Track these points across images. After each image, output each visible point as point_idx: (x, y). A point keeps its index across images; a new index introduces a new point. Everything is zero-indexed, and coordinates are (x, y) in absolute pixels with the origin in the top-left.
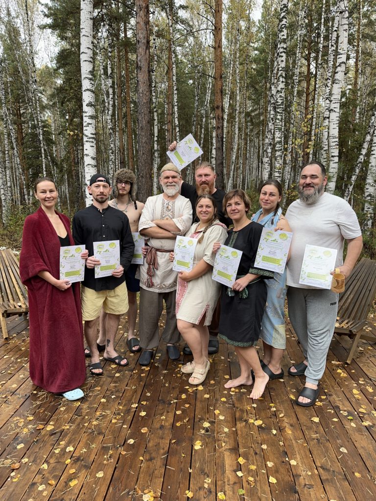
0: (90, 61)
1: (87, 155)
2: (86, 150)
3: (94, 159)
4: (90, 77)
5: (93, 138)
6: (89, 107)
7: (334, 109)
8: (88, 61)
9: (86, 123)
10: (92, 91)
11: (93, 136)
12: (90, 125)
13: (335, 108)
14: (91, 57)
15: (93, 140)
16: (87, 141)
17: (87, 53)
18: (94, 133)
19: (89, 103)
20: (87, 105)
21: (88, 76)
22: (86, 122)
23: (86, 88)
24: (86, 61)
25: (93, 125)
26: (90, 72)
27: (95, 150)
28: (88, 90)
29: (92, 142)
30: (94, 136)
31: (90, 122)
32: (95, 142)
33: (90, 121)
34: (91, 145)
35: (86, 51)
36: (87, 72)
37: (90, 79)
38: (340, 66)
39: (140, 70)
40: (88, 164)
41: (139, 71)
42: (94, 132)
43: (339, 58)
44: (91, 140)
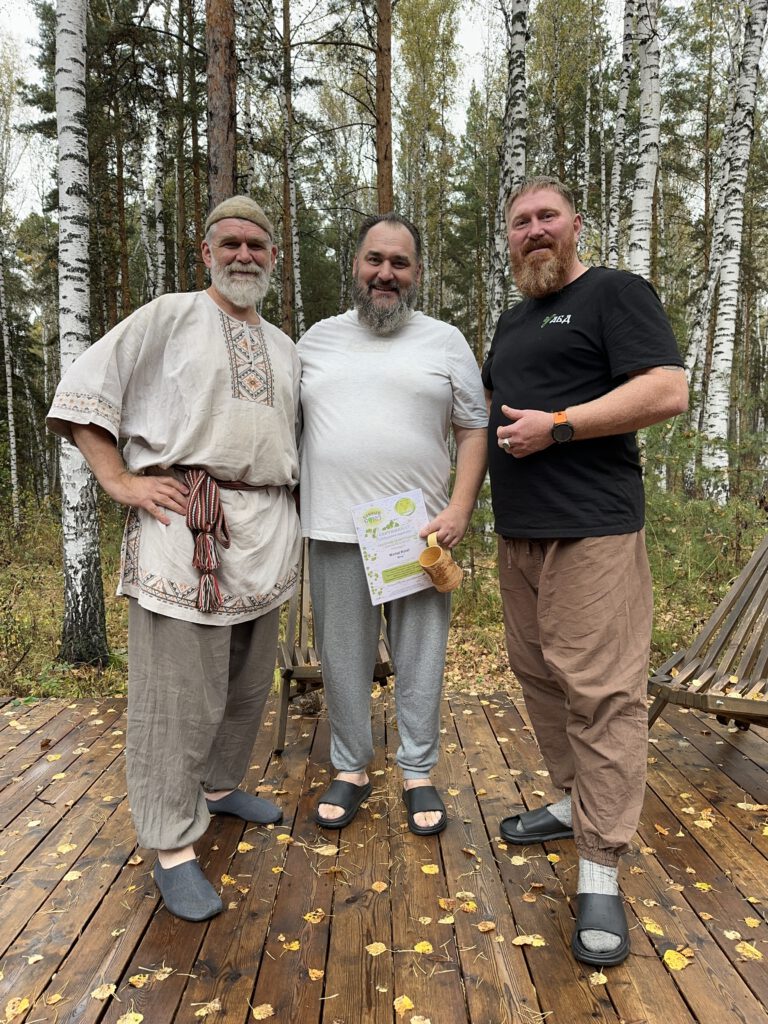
0: (79, 91)
1: (66, 311)
2: (64, 297)
3: (82, 320)
4: (78, 126)
5: (83, 270)
6: (74, 196)
7: (640, 243)
8: (74, 90)
9: (66, 234)
10: (81, 160)
11: (81, 265)
12: (74, 240)
13: (641, 240)
14: (81, 83)
15: (83, 276)
16: (66, 277)
17: (70, 71)
18: (84, 258)
19: (74, 187)
20: (68, 192)
21: (72, 124)
22: (65, 231)
23: (68, 153)
24: (67, 88)
25: (82, 240)
26: (78, 115)
27: (87, 300)
28: (71, 156)
29: (81, 280)
30: (86, 266)
31: (76, 233)
32: (87, 281)
33: (75, 229)
34: (77, 287)
35: (70, 65)
36: (71, 114)
37: (78, 132)
38: (646, 151)
39: (216, 173)
40: (69, 333)
41: (212, 176)
42: (85, 255)
43: (644, 135)
44: (76, 274)
